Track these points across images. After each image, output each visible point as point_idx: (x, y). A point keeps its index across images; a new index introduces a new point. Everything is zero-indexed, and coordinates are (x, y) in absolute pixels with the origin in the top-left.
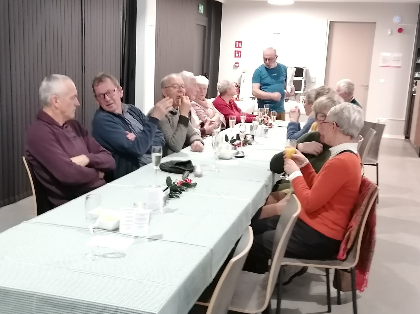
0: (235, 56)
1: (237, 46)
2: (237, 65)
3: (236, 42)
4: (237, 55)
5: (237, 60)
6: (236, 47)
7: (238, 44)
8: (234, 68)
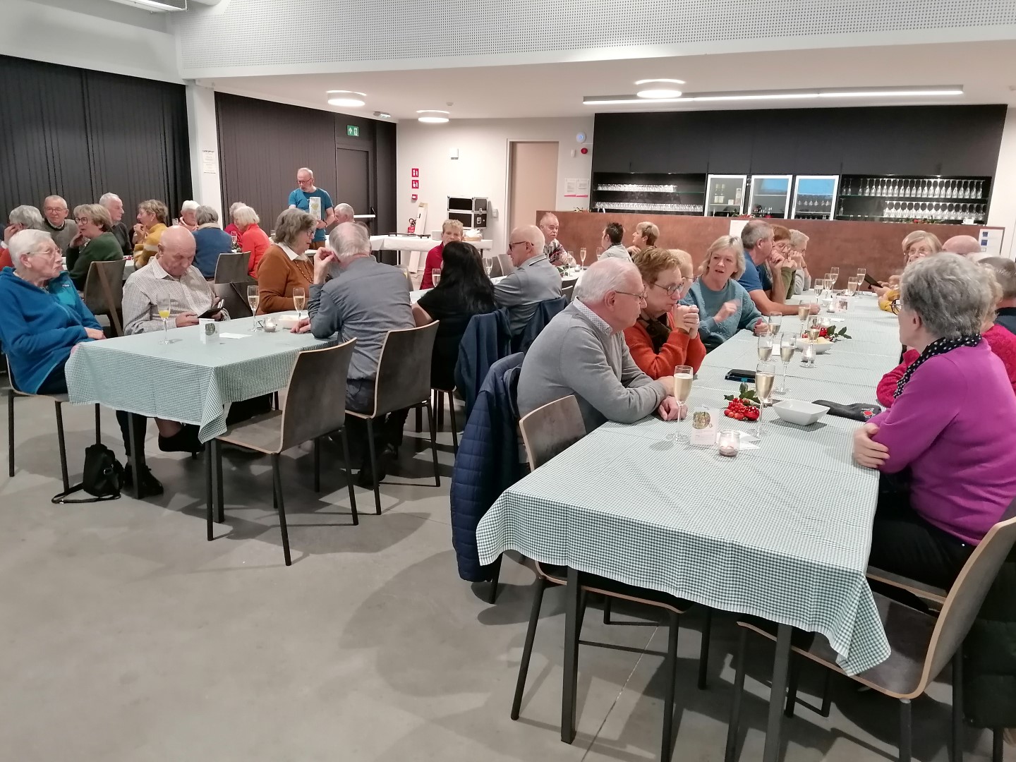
0: (413, 187)
1: (414, 174)
2: (414, 197)
3: (413, 169)
4: (414, 185)
5: (415, 191)
6: (413, 176)
7: (415, 172)
8: (412, 202)
